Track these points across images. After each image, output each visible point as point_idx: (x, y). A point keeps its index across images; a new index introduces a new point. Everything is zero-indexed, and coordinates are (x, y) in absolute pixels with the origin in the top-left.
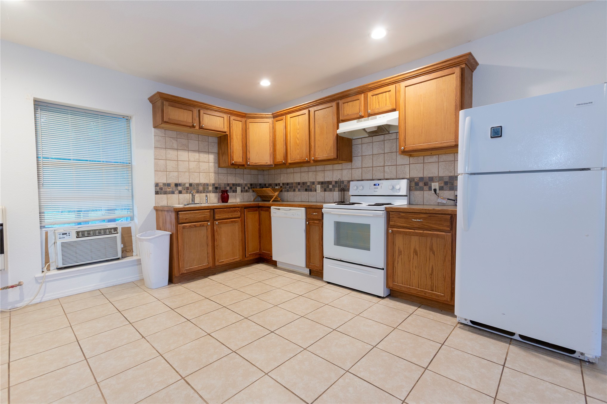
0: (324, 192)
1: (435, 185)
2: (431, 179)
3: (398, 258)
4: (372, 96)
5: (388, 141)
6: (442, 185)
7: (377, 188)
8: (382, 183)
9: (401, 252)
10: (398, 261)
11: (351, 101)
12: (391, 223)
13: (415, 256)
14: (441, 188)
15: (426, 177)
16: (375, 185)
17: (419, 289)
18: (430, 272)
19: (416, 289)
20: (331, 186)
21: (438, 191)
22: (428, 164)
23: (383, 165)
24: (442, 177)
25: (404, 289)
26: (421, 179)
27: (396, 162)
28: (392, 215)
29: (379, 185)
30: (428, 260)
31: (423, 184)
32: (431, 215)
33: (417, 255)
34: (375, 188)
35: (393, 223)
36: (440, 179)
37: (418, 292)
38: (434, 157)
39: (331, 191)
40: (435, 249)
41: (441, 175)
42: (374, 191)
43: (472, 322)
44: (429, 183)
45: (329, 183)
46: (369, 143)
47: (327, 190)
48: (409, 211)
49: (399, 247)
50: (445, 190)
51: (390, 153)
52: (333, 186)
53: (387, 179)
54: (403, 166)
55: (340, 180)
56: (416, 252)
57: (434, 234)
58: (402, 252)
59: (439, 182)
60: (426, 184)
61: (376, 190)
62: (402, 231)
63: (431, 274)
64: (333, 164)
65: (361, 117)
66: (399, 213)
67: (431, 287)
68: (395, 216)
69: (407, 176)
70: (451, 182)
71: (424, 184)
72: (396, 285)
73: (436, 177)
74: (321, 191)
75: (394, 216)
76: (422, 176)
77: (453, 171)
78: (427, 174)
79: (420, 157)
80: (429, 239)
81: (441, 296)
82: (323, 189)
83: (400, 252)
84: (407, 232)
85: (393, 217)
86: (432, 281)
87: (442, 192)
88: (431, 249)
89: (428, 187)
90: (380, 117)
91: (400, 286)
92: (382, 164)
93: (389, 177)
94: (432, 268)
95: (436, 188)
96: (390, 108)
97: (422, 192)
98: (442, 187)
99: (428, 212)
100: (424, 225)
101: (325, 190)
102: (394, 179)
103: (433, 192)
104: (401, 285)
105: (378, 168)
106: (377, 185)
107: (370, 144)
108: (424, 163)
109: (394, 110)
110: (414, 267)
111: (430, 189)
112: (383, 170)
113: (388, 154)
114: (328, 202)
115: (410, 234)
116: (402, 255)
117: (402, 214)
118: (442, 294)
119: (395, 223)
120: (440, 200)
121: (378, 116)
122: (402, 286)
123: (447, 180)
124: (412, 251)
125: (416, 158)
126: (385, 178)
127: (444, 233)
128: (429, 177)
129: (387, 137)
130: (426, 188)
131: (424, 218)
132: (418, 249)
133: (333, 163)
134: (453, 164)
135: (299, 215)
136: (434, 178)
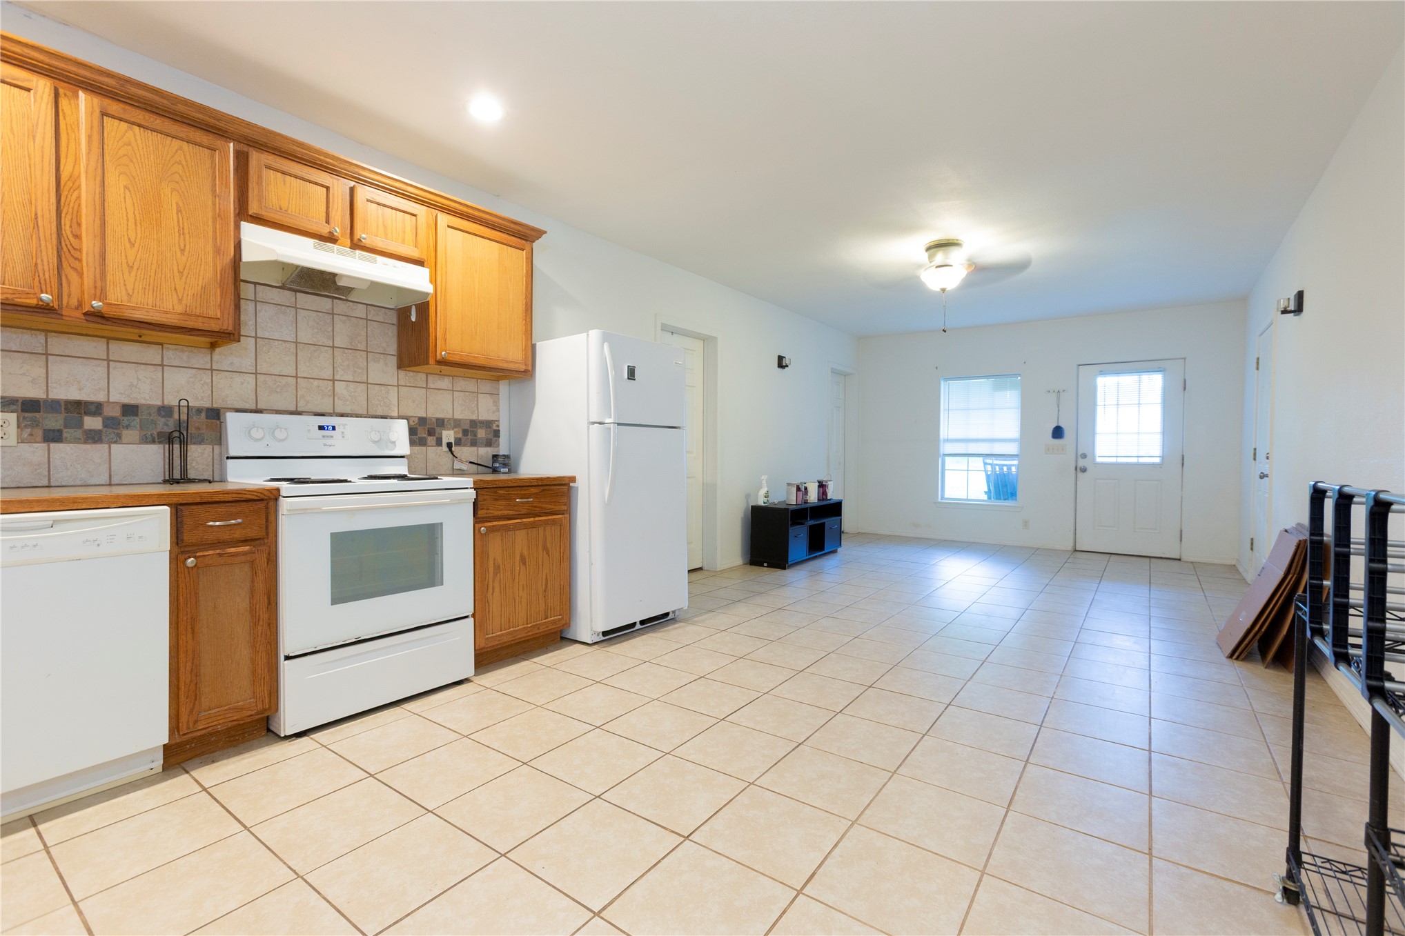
0: (44, 445)
1: (448, 436)
2: (441, 423)
3: (493, 582)
4: (368, 200)
5: (344, 318)
6: (460, 435)
7: (332, 437)
8: (344, 425)
9: (499, 567)
10: (493, 589)
11: (296, 177)
12: (481, 513)
13: (523, 568)
14: (458, 442)
15: (430, 419)
16: (321, 428)
17: (529, 625)
18: (544, 586)
19: (525, 628)
20: (93, 423)
21: (453, 449)
22: (436, 391)
23: (331, 378)
24: (460, 420)
25: (505, 639)
26: (423, 421)
27: (366, 376)
28: (483, 495)
29: (334, 428)
30: (541, 567)
31: (427, 433)
32: (545, 488)
33: (525, 565)
34: (324, 436)
35: (485, 511)
36: (456, 423)
37: (529, 632)
38: (446, 379)
39: (95, 442)
40: (549, 545)
41: (457, 416)
42: (325, 445)
43: (605, 634)
44: (438, 430)
45: (79, 408)
46: (283, 308)
47: (65, 435)
48: (513, 485)
49: (494, 559)
50: (464, 446)
51: (350, 351)
52: (111, 423)
53: (342, 415)
54: (383, 388)
55: (184, 403)
56: (523, 560)
57: (549, 519)
58: (501, 566)
59: (455, 430)
60: (431, 432)
61: (329, 442)
62: (501, 525)
63: (545, 591)
64: (109, 339)
65: (331, 239)
66: (495, 490)
67: (545, 612)
68: (488, 497)
69: (393, 411)
70: (473, 431)
71: (428, 431)
72: (493, 637)
73: (449, 419)
74: (21, 440)
75: (486, 497)
76: (424, 415)
77: (476, 412)
78: (434, 413)
79: (420, 375)
80: (541, 530)
81: (559, 620)
82: (39, 433)
83: (497, 568)
84: (510, 525)
85: (484, 500)
86: (545, 601)
87: (459, 448)
88: (545, 548)
89: (435, 438)
90: (386, 265)
91: (499, 636)
92: (328, 374)
93: (347, 411)
94: (547, 578)
95: (450, 441)
96: (415, 254)
97: (424, 448)
98: (460, 439)
99: (541, 484)
100: (535, 507)
101: (53, 437)
102: (361, 417)
103: (445, 448)
104: (500, 633)
105: (316, 383)
106: (330, 428)
107: (288, 310)
108: (426, 388)
109: (420, 263)
110: (521, 588)
111: (439, 443)
112: (332, 391)
113: (346, 350)
114: (79, 483)
115: (515, 528)
116: (500, 572)
117: (501, 492)
118: (560, 617)
119: (489, 511)
120: (457, 465)
121: (380, 258)
122: (502, 635)
123: (467, 427)
124: (518, 558)
125: (412, 374)
126: (338, 410)
127: (561, 516)
128: (438, 419)
129: (340, 307)
130: (431, 440)
131: (535, 495)
132: (526, 553)
133: (107, 334)
134: (476, 399)
135: (140, 537)
136: (446, 420)
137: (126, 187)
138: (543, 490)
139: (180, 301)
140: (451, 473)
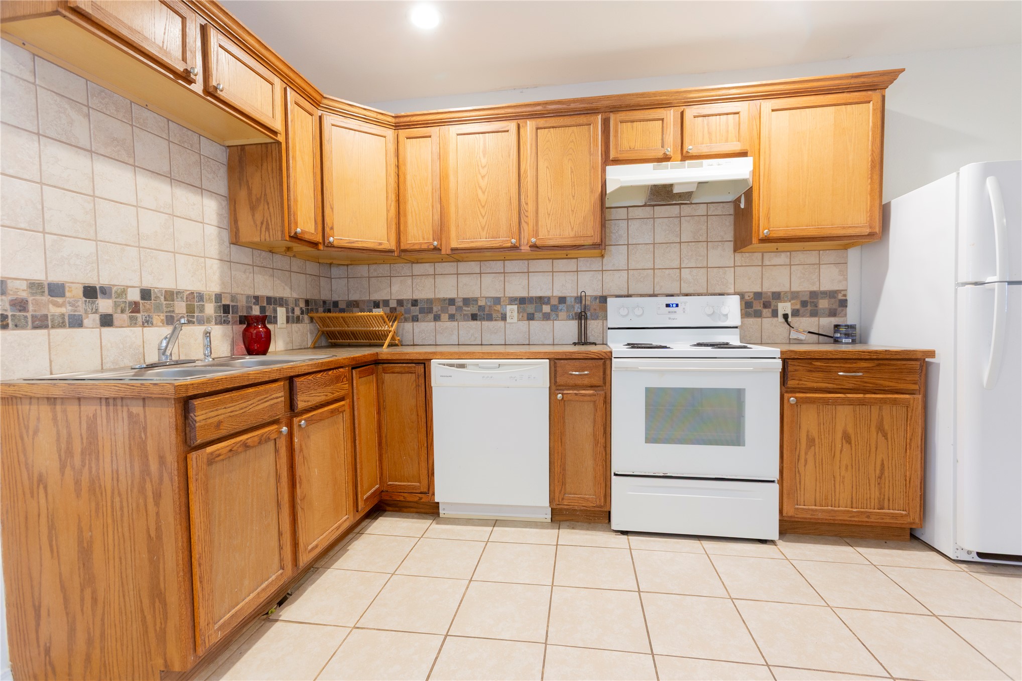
0: (527, 322)
1: (784, 307)
2: (777, 296)
3: (806, 454)
4: (695, 117)
5: (689, 218)
6: (798, 307)
7: (675, 312)
8: (685, 303)
9: (814, 440)
10: (806, 461)
11: (640, 121)
12: (791, 383)
13: (846, 446)
14: (796, 313)
15: (766, 293)
16: (668, 306)
17: (855, 510)
18: (878, 472)
19: (848, 511)
20: (546, 309)
21: (790, 319)
22: (772, 267)
23: (679, 267)
24: (798, 292)
25: (820, 516)
26: (758, 295)
27: (706, 262)
28: (794, 365)
29: (677, 305)
30: (873, 449)
31: (762, 305)
32: (881, 362)
33: (850, 443)
34: (669, 312)
35: (797, 382)
36: (794, 295)
37: (854, 517)
38: (783, 255)
39: (547, 320)
40: (887, 427)
41: (795, 288)
42: (670, 319)
43: (980, 555)
44: (773, 303)
45: (541, 300)
46: (645, 220)
47: (535, 316)
48: (834, 357)
49: (808, 432)
50: (803, 316)
51: (693, 244)
52: (554, 309)
53: (687, 295)
54: (721, 270)
55: (583, 294)
56: (847, 438)
57: (888, 398)
58: (817, 440)
59: (792, 302)
60: (766, 305)
61: (672, 316)
62: (817, 398)
63: (880, 478)
64: (553, 259)
65: (666, 158)
66: (810, 361)
67: (879, 501)
68: (800, 368)
69: (730, 288)
70: (813, 302)
71: (764, 304)
72: (804, 509)
73: (786, 292)
74: (519, 320)
75: (798, 368)
76: (760, 290)
77: (818, 283)
78: (769, 287)
79: (756, 254)
80: (875, 410)
81: (902, 516)
82: (525, 315)
83: (811, 442)
84: (829, 399)
85: (796, 370)
86: (880, 489)
87: (797, 319)
88: (880, 428)
89: (770, 310)
90: (712, 165)
91: (812, 510)
92: (676, 264)
93: (691, 291)
94: (883, 464)
95: (786, 313)
96: (737, 147)
97: (759, 319)
98: (798, 310)
99: (875, 357)
100: (866, 382)
101: (531, 317)
102: (702, 295)
103: (781, 319)
104: (814, 507)
105: (667, 271)
106: (674, 305)
107: (648, 221)
108: (762, 266)
109: (744, 154)
110: (843, 468)
111: (775, 314)
112: (679, 277)
113: (690, 243)
114: (540, 343)
115: (836, 402)
116: (815, 446)
117: (818, 364)
118: (904, 513)
119: (801, 382)
120: (794, 335)
121: (705, 162)
122: (816, 510)
123: (806, 298)
124: (839, 435)
125: (747, 255)
126: (684, 291)
127: (907, 396)
128: (773, 293)
129: (686, 210)
130: (766, 312)
131: (866, 370)
132: (851, 430)
133: (553, 256)
134: (817, 270)
135: (534, 378)
136: (782, 294)
137: (547, 167)
138: (879, 365)
139: (572, 229)
140: (788, 342)
